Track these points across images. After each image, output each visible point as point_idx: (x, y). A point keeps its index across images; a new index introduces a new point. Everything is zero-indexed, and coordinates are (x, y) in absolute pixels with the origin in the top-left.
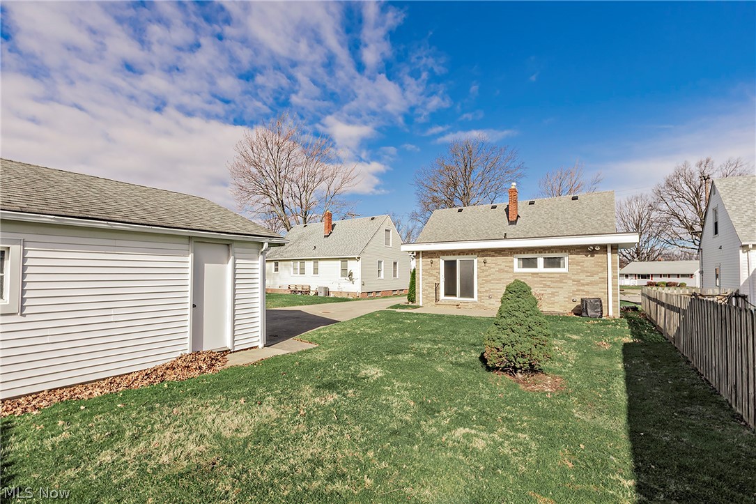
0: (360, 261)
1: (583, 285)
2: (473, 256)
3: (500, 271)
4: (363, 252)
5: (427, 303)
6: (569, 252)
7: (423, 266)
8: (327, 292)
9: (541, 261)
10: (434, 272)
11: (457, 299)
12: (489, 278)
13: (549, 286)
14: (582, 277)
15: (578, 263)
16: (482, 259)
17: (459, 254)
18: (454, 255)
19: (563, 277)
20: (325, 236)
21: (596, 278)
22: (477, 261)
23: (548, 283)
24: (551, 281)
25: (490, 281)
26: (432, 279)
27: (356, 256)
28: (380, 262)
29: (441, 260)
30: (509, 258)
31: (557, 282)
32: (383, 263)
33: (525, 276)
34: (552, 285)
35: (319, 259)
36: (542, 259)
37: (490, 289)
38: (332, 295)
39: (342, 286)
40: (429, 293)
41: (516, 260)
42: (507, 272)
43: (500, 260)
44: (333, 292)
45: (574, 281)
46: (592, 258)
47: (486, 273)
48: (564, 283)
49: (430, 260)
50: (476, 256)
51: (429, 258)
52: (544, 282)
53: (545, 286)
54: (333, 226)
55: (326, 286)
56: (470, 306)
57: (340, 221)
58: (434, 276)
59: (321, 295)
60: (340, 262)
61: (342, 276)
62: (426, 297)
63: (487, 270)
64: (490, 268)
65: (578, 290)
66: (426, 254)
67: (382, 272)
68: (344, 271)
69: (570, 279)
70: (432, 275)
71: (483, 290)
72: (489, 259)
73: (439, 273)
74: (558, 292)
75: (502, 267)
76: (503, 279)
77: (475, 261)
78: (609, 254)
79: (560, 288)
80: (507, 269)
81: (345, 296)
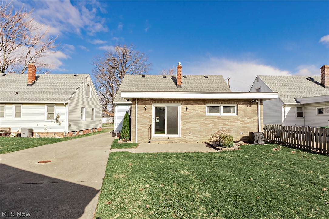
0: (67, 107)
1: (246, 124)
2: (178, 104)
3: (197, 115)
4: (70, 99)
5: (141, 140)
6: (238, 103)
7: (138, 110)
8: (31, 133)
9: (221, 108)
10: (148, 115)
11: (166, 135)
12: (190, 120)
13: (227, 125)
14: (245, 118)
15: (243, 110)
16: (184, 106)
17: (168, 102)
18: (164, 102)
19: (234, 119)
20: (28, 85)
21: (252, 119)
22: (180, 107)
23: (227, 123)
24: (228, 122)
25: (189, 122)
26: (145, 121)
27: (64, 103)
28: (82, 108)
29: (153, 106)
30: (203, 106)
31: (231, 122)
32: (84, 109)
33: (213, 118)
34: (229, 124)
35: (23, 104)
36: (222, 108)
37: (190, 128)
38: (36, 136)
39: (48, 127)
40: (143, 132)
41: (206, 107)
42: (201, 116)
43: (197, 107)
44: (38, 133)
45: (241, 122)
46: (250, 107)
47: (187, 116)
48: (235, 123)
49: (144, 106)
50: (180, 104)
51: (143, 104)
52: (224, 123)
53: (225, 125)
54: (37, 78)
55: (30, 128)
56: (176, 140)
57: (43, 75)
58: (147, 118)
59: (25, 135)
60: (46, 107)
61: (48, 118)
62: (140, 135)
63: (188, 114)
64: (190, 113)
65: (243, 127)
66: (141, 101)
67: (84, 116)
68: (50, 116)
69: (238, 120)
70: (146, 118)
71: (185, 128)
72: (189, 106)
73: (151, 116)
74: (232, 129)
75: (199, 112)
76: (199, 120)
77: (179, 108)
78: (259, 105)
79: (233, 126)
80: (201, 113)
81: (51, 136)
